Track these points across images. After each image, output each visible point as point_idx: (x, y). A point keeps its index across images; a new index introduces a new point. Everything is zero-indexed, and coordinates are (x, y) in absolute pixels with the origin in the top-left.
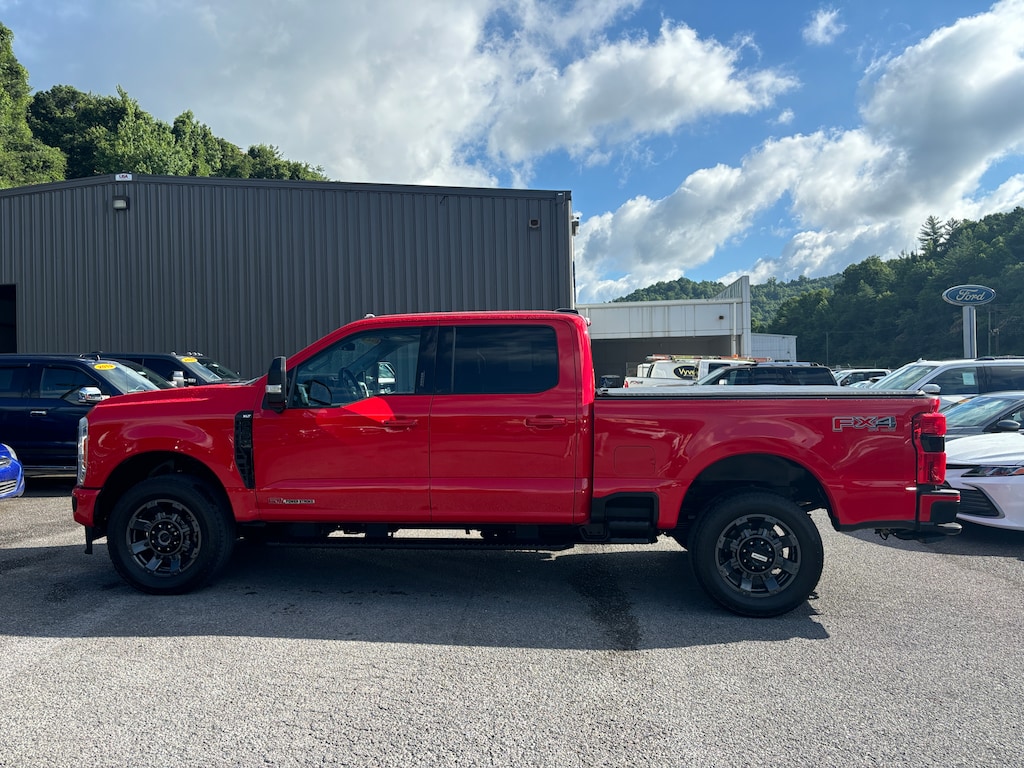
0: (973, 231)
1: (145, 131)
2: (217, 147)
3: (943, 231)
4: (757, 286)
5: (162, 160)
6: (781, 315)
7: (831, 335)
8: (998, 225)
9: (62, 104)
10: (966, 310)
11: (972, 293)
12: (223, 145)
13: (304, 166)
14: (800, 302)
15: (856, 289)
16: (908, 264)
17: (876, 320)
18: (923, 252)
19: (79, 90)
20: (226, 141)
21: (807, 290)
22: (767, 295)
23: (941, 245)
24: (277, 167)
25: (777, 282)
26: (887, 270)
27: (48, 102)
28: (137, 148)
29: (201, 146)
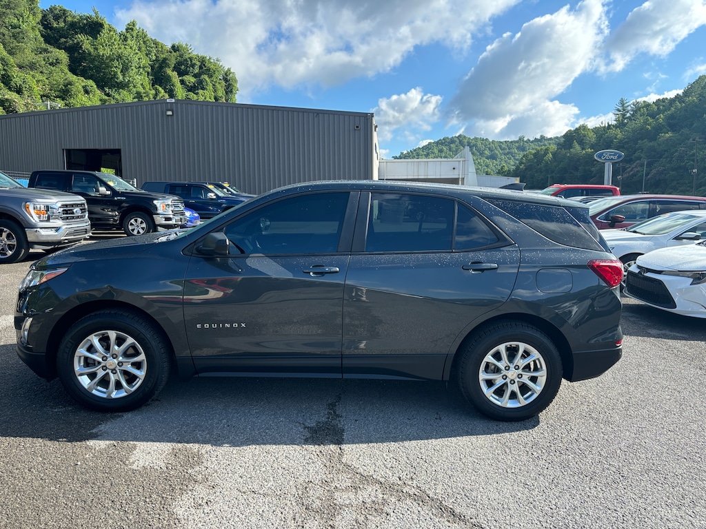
0: (647, 110)
1: (115, 40)
2: (153, 45)
3: (629, 108)
4: (512, 142)
5: (128, 59)
6: (521, 163)
7: (552, 177)
8: (664, 106)
9: (57, 18)
10: (607, 164)
11: (610, 155)
12: (156, 43)
13: (208, 58)
14: (535, 155)
15: (571, 146)
16: (604, 130)
17: (580, 168)
18: (615, 122)
19: (67, 9)
20: (158, 40)
21: (545, 145)
22: (518, 148)
23: (627, 118)
24: (191, 59)
25: (525, 139)
26: (591, 134)
27: (48, 17)
28: (111, 51)
29: (143, 45)
